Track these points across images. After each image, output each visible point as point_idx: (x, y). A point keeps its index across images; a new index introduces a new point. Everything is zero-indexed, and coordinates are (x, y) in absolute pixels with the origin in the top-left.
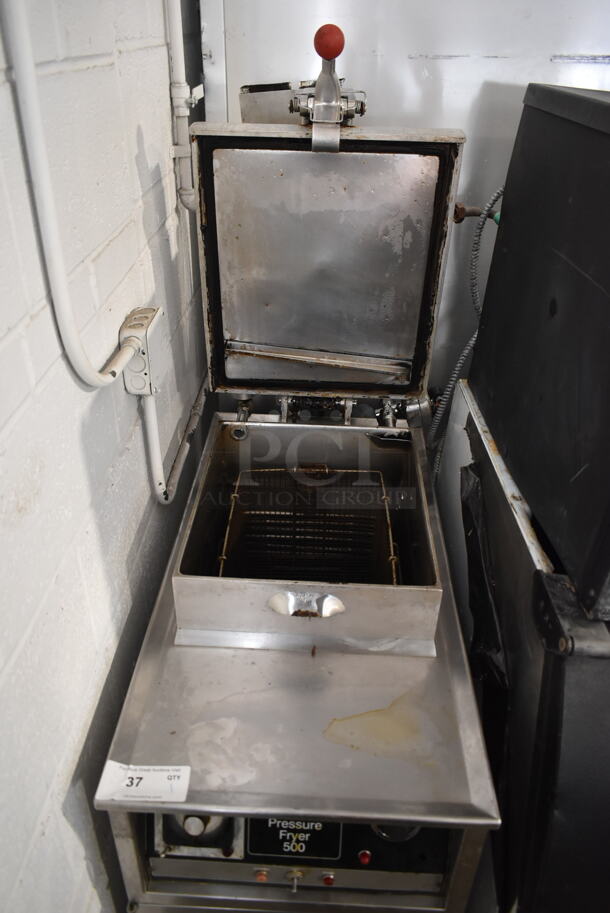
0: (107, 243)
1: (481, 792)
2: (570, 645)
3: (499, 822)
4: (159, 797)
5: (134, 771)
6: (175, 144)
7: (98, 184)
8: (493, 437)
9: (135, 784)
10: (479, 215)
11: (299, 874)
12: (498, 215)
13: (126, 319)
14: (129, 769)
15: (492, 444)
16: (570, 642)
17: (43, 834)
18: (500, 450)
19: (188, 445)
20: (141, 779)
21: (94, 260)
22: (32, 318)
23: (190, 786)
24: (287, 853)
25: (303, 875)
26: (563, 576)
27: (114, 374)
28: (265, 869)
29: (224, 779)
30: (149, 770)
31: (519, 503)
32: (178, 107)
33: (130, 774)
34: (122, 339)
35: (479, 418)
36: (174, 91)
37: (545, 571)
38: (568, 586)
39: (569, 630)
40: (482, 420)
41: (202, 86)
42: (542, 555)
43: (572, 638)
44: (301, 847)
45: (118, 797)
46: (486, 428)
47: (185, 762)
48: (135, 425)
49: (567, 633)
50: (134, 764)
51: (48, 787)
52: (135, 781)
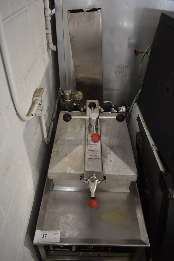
0: (28, 71)
1: (144, 236)
2: (171, 197)
3: (150, 246)
4: (52, 241)
5: (44, 232)
6: (47, 29)
7: (24, 53)
8: (146, 124)
9: (45, 237)
10: (143, 53)
11: (91, 254)
12: (149, 54)
13: (34, 93)
14: (42, 232)
15: (146, 126)
16: (171, 196)
17: (19, 254)
18: (148, 128)
19: (53, 123)
20: (46, 235)
21: (24, 79)
22: (7, 108)
23: (61, 237)
24: (88, 249)
25: (92, 254)
26: (168, 173)
27: (32, 115)
28: (81, 253)
29: (70, 234)
30: (48, 232)
31: (154, 147)
32: (47, 17)
33: (43, 233)
34: (34, 100)
35: (141, 117)
36: (46, 11)
37: (163, 171)
38: (170, 176)
39: (171, 192)
40: (142, 117)
41: (54, 9)
42: (162, 165)
43: (172, 195)
44: (92, 247)
45: (40, 242)
46: (144, 121)
47: (59, 229)
48: (38, 124)
49: (171, 193)
50: (44, 230)
51: (20, 241)
52: (45, 236)
